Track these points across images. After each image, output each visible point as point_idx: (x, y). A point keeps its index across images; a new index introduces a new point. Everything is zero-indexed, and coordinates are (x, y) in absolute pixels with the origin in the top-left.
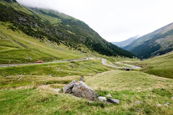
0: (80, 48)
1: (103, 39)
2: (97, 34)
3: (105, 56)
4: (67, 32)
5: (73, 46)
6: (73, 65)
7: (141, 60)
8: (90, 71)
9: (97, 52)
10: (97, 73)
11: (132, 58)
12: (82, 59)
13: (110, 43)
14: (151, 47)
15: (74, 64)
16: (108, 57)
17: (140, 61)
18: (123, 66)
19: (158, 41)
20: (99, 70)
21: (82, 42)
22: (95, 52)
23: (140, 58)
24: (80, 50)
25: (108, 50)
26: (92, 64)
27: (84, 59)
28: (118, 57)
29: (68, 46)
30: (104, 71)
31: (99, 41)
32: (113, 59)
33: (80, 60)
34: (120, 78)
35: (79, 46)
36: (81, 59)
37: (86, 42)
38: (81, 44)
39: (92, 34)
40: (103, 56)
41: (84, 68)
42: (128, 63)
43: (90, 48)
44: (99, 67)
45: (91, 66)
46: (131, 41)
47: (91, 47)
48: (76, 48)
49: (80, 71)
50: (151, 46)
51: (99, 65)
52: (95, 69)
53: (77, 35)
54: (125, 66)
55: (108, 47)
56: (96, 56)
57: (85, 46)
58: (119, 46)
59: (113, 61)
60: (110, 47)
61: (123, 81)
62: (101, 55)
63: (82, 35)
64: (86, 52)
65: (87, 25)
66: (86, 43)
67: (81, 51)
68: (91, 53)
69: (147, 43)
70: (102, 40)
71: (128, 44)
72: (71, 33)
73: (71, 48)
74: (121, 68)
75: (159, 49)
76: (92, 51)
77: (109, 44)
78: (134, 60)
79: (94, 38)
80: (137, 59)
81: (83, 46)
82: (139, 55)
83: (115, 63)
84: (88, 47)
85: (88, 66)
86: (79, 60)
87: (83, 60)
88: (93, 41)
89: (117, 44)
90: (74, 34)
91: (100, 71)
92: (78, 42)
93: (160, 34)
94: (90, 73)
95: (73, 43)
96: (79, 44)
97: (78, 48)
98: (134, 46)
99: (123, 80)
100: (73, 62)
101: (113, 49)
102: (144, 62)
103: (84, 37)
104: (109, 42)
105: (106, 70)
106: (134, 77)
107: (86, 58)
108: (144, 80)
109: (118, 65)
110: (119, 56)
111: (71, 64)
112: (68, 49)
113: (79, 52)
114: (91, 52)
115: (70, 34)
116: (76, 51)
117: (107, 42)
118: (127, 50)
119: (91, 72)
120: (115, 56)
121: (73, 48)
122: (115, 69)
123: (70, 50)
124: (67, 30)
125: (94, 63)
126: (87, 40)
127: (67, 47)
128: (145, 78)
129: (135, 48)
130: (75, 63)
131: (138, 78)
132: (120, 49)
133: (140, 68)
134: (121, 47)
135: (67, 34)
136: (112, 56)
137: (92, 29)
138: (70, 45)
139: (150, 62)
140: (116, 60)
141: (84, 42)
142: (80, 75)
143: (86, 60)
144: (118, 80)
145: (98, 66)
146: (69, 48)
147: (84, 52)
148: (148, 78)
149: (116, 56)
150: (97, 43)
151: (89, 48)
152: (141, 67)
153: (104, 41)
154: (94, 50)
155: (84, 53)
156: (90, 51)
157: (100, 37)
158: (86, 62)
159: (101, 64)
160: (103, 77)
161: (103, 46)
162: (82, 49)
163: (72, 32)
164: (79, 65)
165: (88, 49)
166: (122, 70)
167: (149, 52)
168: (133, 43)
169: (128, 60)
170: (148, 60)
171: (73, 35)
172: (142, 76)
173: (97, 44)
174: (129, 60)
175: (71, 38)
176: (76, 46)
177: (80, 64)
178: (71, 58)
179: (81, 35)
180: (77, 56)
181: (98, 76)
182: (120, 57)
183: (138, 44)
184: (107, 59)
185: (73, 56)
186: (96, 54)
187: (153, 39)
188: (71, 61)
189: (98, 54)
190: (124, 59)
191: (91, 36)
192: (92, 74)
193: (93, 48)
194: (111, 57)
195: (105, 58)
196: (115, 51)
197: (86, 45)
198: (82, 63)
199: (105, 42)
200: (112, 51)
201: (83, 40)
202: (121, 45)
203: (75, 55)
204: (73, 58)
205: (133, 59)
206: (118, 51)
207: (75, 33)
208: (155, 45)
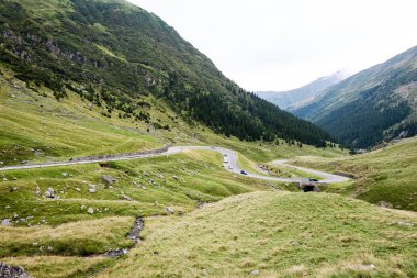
0: (145, 110)
1: (229, 81)
2: (207, 65)
3: (233, 140)
4: (96, 51)
5: (118, 102)
6: (109, 174)
7: (353, 153)
8: (175, 196)
9: (208, 125)
10: (200, 201)
11: (323, 145)
12: (150, 152)
13: (253, 96)
14: (382, 110)
15: (114, 172)
16: (244, 144)
17: (349, 157)
18: (294, 175)
19: (403, 92)
20: (208, 192)
21: (152, 89)
22: (201, 127)
23: (349, 148)
24: (144, 117)
25: (245, 118)
26: (186, 171)
27: (157, 152)
28: (277, 144)
29: (99, 105)
30: (225, 195)
31: (212, 85)
32: (264, 149)
33: (142, 156)
34: (272, 222)
35: (141, 104)
36: (143, 153)
37: (166, 89)
38: (150, 95)
39: (190, 63)
40: (229, 141)
41: (153, 186)
42: (311, 166)
43: (183, 112)
44: (209, 179)
45: (181, 178)
46: (322, 90)
47: (185, 109)
48: (129, 111)
49: (137, 199)
50: (381, 105)
51: (212, 172)
52: (196, 187)
53: (133, 64)
54: (300, 175)
55: (244, 109)
56: (202, 139)
57: (164, 105)
58: (282, 107)
59: (261, 158)
60: (251, 109)
61: (279, 231)
62: (220, 137)
63: (152, 65)
64: (167, 128)
65: (172, 28)
66: (166, 94)
67: (148, 122)
68: (185, 131)
69: (369, 98)
70: (225, 83)
71: (310, 99)
72: (111, 54)
73: (109, 111)
74: (287, 181)
75: (404, 117)
76: (190, 123)
77: (248, 98)
78: (331, 153)
79: (195, 75)
80: (339, 150)
81: (155, 104)
82: (345, 138)
83: (269, 163)
84: (174, 109)
85: (168, 178)
86: (136, 157)
87: (152, 155)
88: (194, 86)
89: (275, 99)
90: (122, 58)
91: (214, 193)
92: (137, 91)
93: (409, 68)
94: (176, 202)
95: (117, 93)
96: (142, 97)
97: (137, 112)
98: (330, 107)
99: (281, 227)
100: (113, 166)
101: (262, 117)
102: (360, 161)
103: (162, 72)
104: (249, 93)
105: (235, 192)
106: (316, 214)
107: (165, 150)
108: (346, 224)
109: (278, 172)
110: (280, 141)
111: (102, 170)
112: (96, 113)
113: (142, 125)
114: (187, 127)
115: (108, 60)
116: (129, 123)
117: (241, 91)
118: (307, 119)
119: (178, 201)
120: (268, 139)
121: (116, 113)
122: (265, 185)
123: (103, 118)
124: (95, 44)
125: (191, 166)
126: (172, 83)
127: (95, 106)
128: (352, 216)
129: (333, 113)
130: (120, 168)
131: (329, 217)
132: (284, 115)
133: (347, 179)
134: (290, 111)
135: (95, 57)
136: (259, 139)
137: (188, 44)
138: (105, 99)
139: (376, 160)
140: (272, 155)
141: (160, 88)
142: (133, 214)
143: (163, 154)
144: (263, 227)
145: (205, 176)
146: (100, 110)
147: (160, 127)
148: (360, 216)
149: (273, 139)
150: (208, 94)
151: (179, 112)
152: (351, 176)
153: (231, 87)
154: (195, 117)
155: (158, 131)
156: (182, 123)
157: (219, 74)
158: (163, 164)
159: (218, 169)
160: (217, 220)
161: (227, 105)
162: (154, 114)
163: (113, 50)
164: (135, 175)
165: (173, 115)
166: (289, 187)
167: (375, 128)
168: (325, 97)
169: (310, 153)
170: (374, 152)
171: (118, 64)
172: (345, 210)
173: (206, 98)
174: (315, 154)
175: (108, 75)
176: (129, 102)
177: (137, 170)
178: (104, 149)
179: (147, 64)
180: (130, 139)
181: (199, 215)
182: (286, 145)
183: (343, 99)
184: (242, 151)
185: (112, 143)
186: (203, 134)
187: (387, 84)
188: (104, 161)
189: (209, 134)
190: (298, 149)
191: (186, 70)
192: (180, 209)
193: (193, 113)
194: (256, 145)
195: (233, 148)
196: (269, 123)
197: (168, 99)
198: (146, 168)
199: (234, 93)
200: (259, 122)
201: (157, 83)
202: (289, 103)
203: (121, 137)
204: (113, 149)
205: (328, 151)
206: (280, 122)
207: (127, 56)
208: (393, 105)
